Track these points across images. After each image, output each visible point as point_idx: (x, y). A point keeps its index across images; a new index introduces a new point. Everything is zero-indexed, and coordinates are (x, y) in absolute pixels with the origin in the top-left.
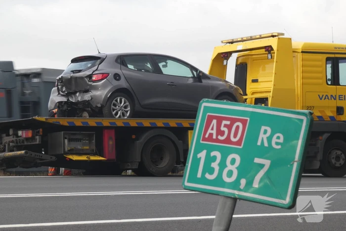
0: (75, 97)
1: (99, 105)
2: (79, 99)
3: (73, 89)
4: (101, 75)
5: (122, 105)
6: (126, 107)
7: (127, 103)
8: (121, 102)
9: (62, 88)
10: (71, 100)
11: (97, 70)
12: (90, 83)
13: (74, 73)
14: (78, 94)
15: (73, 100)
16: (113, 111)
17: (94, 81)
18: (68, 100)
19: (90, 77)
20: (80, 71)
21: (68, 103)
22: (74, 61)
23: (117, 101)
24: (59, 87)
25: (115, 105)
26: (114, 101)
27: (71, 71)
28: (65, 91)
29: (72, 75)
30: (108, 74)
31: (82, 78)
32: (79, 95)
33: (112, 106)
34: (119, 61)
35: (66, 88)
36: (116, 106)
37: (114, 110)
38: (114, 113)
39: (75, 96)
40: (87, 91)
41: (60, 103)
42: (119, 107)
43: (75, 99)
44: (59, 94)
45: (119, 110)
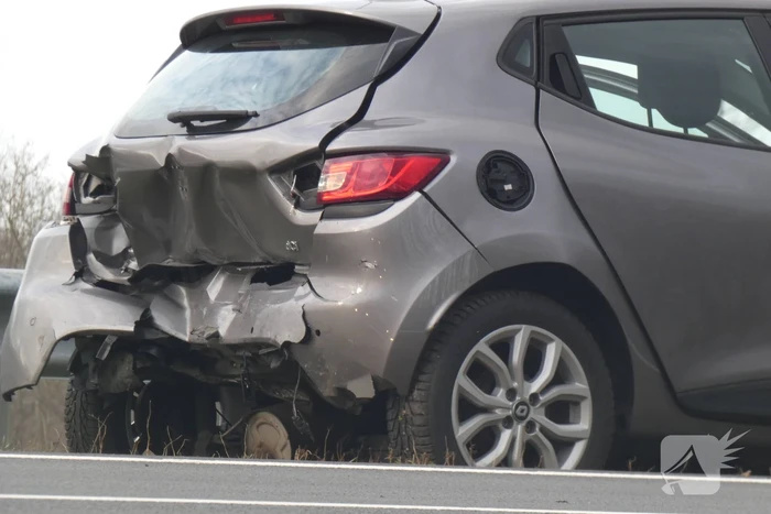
0: (194, 307)
1: (363, 389)
2: (225, 322)
3: (187, 243)
4: (388, 162)
5: (536, 386)
6: (561, 410)
7: (579, 386)
8: (532, 365)
9: (104, 231)
10: (163, 321)
11: (357, 119)
12: (302, 217)
13: (193, 132)
14: (215, 287)
15: (179, 323)
16: (463, 418)
17: (332, 207)
18: (145, 322)
19: (304, 169)
20: (231, 122)
21: (141, 343)
22: (204, 34)
23: (503, 348)
24: (87, 222)
25: (483, 376)
26: (482, 347)
27: (174, 119)
28: (125, 255)
29: (180, 142)
30: (442, 158)
31: (244, 175)
32: (220, 297)
33: (462, 381)
34: (527, 58)
35: (135, 236)
36: (489, 389)
37: (468, 409)
38: (464, 431)
39: (200, 298)
40: (278, 274)
41: (86, 341)
42: (511, 394)
43: (197, 317)
44: (82, 272)
45: (508, 422)
